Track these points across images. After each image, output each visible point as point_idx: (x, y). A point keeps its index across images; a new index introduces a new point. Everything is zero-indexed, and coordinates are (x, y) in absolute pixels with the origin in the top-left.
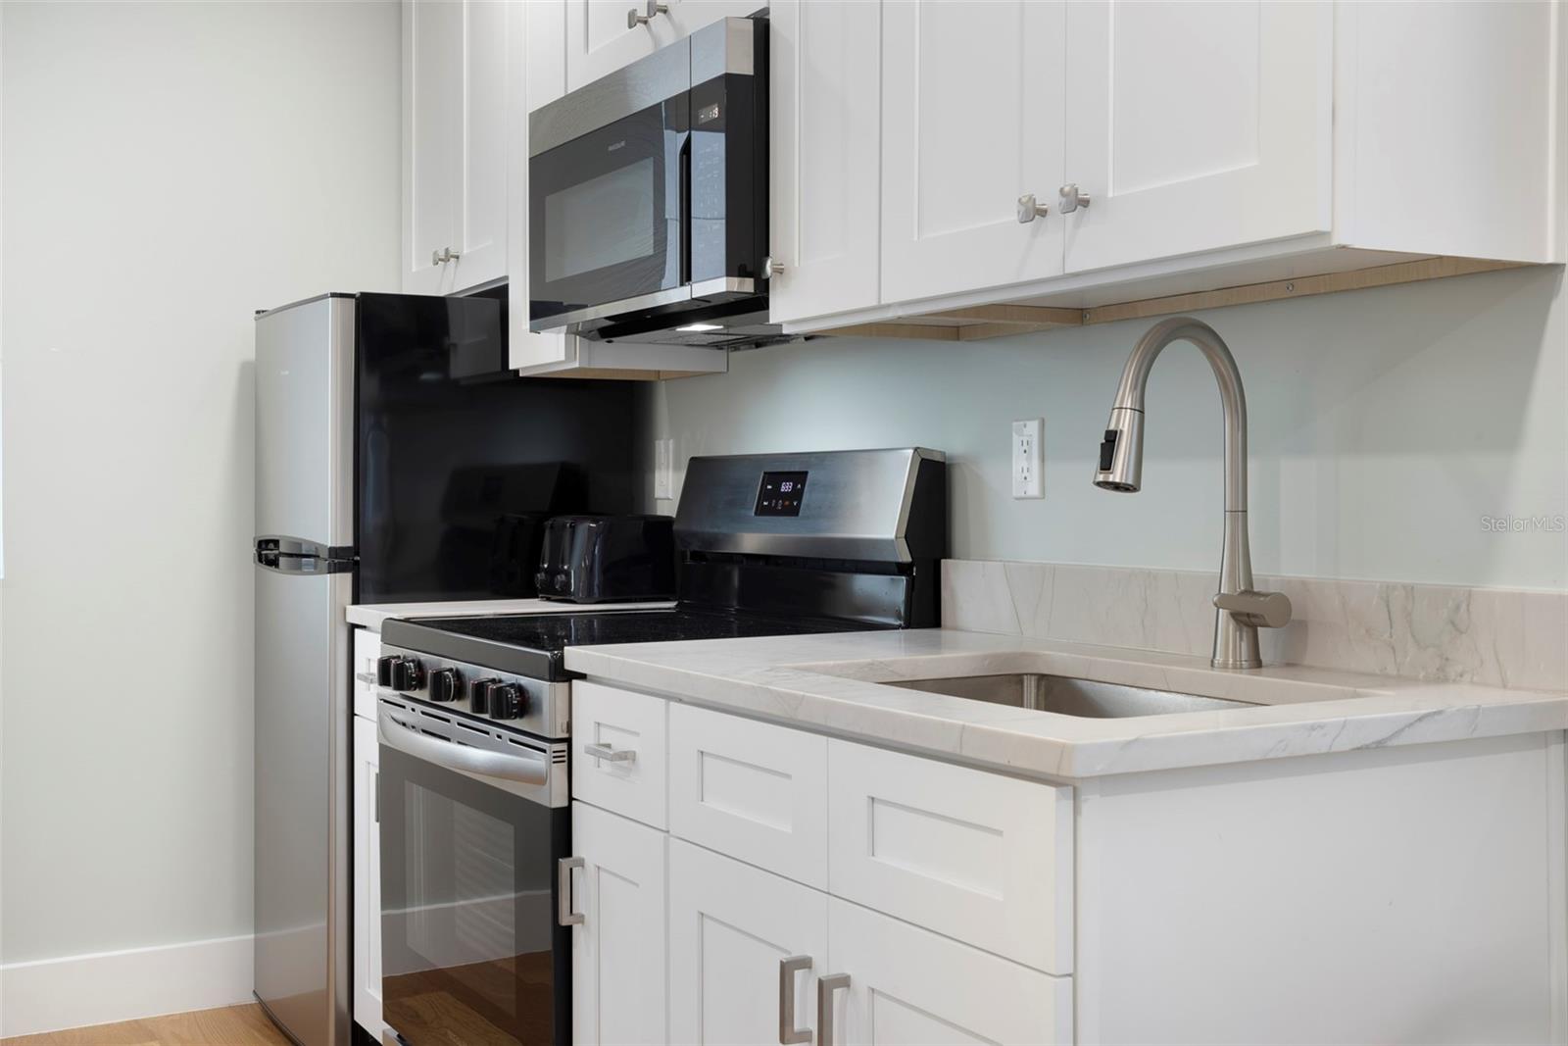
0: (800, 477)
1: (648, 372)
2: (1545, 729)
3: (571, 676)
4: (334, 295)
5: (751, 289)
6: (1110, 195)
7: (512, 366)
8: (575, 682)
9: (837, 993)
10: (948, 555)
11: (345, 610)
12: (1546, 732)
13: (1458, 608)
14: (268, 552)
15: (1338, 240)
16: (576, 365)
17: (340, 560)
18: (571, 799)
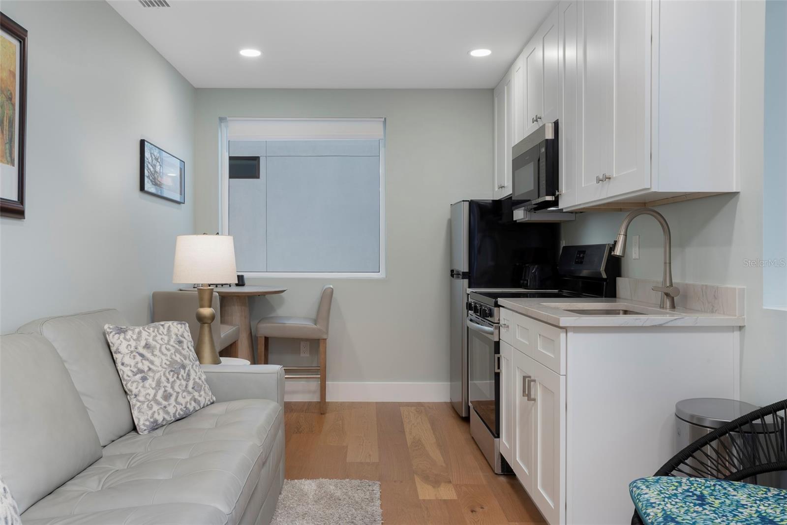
0: (584, 252)
1: (559, 221)
2: (733, 325)
3: (499, 306)
4: (463, 201)
5: (554, 199)
6: (614, 176)
7: (514, 219)
8: (501, 308)
9: (532, 383)
10: (620, 276)
11: (466, 290)
12: (733, 326)
13: (715, 291)
14: (453, 273)
15: (653, 190)
16: (527, 219)
17: (465, 275)
18: (500, 339)
